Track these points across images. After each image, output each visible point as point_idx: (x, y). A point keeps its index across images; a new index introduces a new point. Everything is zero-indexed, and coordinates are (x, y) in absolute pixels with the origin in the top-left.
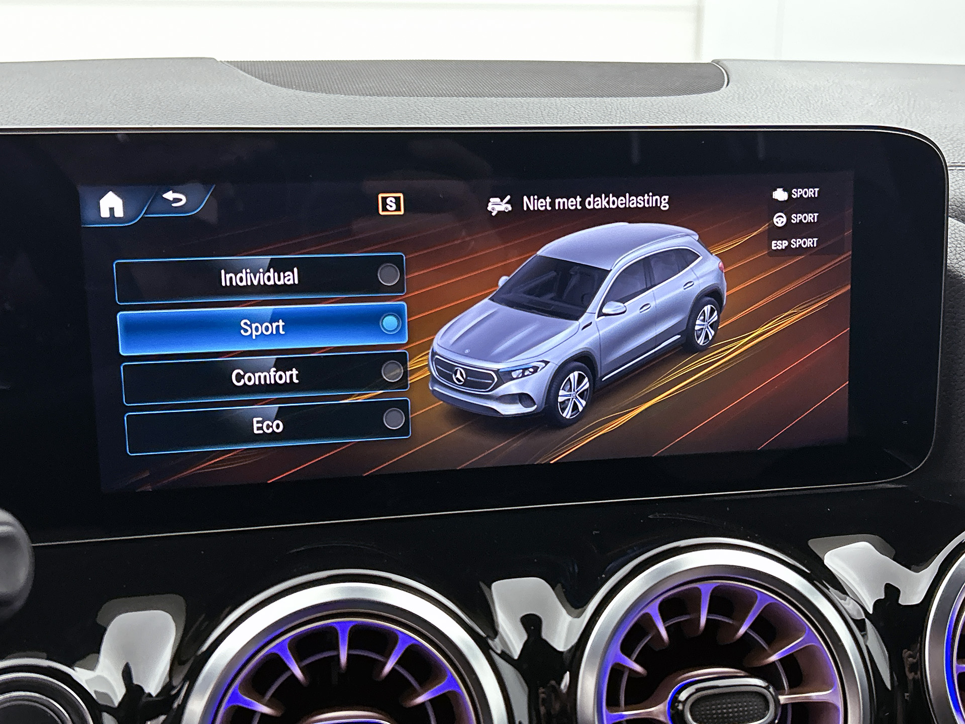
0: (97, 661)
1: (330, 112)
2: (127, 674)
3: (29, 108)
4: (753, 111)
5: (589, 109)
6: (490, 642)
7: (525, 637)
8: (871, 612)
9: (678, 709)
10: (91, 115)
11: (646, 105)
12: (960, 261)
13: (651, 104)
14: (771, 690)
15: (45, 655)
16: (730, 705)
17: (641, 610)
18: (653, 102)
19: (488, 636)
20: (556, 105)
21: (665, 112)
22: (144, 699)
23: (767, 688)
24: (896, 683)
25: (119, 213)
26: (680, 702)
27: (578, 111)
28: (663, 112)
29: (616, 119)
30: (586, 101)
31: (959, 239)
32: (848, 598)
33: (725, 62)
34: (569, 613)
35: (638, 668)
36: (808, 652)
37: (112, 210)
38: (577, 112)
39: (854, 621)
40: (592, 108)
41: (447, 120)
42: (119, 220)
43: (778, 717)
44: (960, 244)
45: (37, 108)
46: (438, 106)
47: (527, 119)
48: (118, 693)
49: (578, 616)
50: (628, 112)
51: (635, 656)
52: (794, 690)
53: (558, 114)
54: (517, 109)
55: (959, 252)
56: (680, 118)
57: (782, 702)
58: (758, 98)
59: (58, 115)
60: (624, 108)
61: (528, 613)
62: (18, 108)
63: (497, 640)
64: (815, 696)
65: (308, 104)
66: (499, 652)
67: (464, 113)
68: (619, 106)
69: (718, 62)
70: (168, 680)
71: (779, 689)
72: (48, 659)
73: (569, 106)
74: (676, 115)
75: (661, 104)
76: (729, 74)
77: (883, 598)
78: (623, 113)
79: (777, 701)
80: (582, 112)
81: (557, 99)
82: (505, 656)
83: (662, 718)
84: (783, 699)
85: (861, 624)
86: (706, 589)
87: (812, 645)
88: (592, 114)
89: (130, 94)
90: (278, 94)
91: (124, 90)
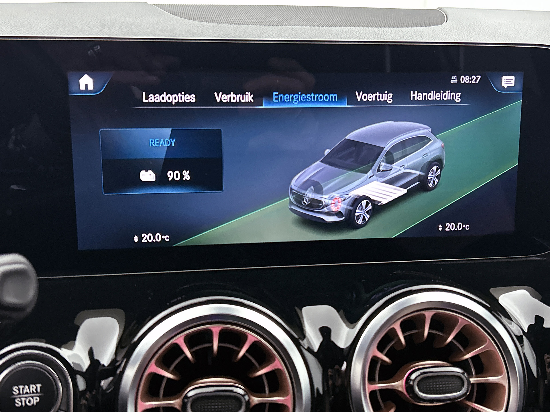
0: (74, 345)
1: (214, 33)
2: (91, 353)
3: (40, 28)
4: (462, 37)
5: (365, 34)
6: (301, 341)
7: (321, 339)
8: (526, 331)
9: (410, 385)
10: (75, 33)
11: (398, 32)
13: (401, 32)
14: (466, 374)
15: (44, 340)
16: (441, 383)
17: (389, 326)
18: (403, 31)
19: (300, 338)
20: (345, 31)
21: (410, 36)
22: (100, 368)
23: (463, 374)
24: (540, 374)
25: (91, 87)
26: (411, 380)
27: (359, 35)
29: (381, 40)
30: (363, 30)
32: (513, 323)
33: (445, 9)
34: (347, 326)
35: (387, 359)
36: (488, 354)
37: (86, 86)
39: (516, 336)
40: (366, 33)
42: (91, 91)
43: (469, 391)
46: (276, 31)
48: (85, 364)
49: (353, 328)
50: (388, 36)
51: (385, 352)
52: (479, 375)
54: (322, 33)
56: (419, 40)
57: (472, 382)
58: (465, 29)
60: (385, 34)
61: (323, 326)
63: (305, 340)
64: (492, 379)
65: (200, 28)
66: (306, 347)
67: (291, 35)
68: (382, 32)
69: (441, 9)
70: (114, 357)
71: (470, 375)
72: (46, 343)
73: (353, 32)
74: (416, 38)
75: (408, 32)
76: (447, 15)
77: (534, 323)
78: (385, 36)
79: (469, 382)
80: (361, 36)
81: (346, 28)
82: (310, 350)
83: (400, 389)
84: (472, 380)
85: (520, 339)
86: (429, 315)
87: (490, 350)
89: (98, 22)
90: (183, 23)
91: (94, 19)
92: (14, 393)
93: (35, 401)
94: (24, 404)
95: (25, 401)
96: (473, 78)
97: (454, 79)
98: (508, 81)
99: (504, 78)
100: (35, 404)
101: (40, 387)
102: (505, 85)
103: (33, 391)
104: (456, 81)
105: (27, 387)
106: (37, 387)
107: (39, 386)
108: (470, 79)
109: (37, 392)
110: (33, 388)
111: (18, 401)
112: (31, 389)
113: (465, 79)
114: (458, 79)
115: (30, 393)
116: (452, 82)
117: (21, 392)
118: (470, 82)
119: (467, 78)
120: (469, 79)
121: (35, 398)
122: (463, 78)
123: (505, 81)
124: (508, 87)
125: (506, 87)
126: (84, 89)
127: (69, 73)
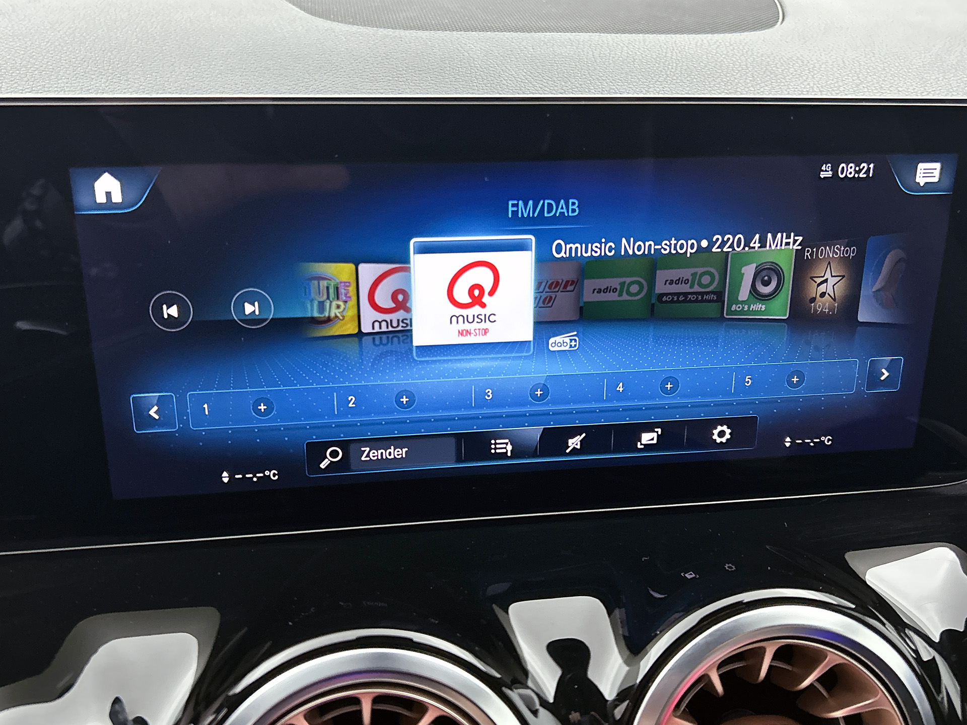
1: (368, 50)
3: (48, 42)
5: (642, 49)
10: (113, 52)
11: (702, 45)
13: (707, 44)
18: (710, 41)
20: (608, 43)
21: (724, 54)
25: (117, 198)
27: (632, 52)
28: (722, 54)
29: (673, 62)
30: (639, 39)
37: (108, 194)
38: (630, 53)
40: (645, 47)
41: (492, 61)
42: (117, 206)
45: (57, 44)
46: (484, 44)
47: (577, 60)
53: (610, 54)
54: (566, 48)
56: (739, 61)
59: (77, 52)
60: (679, 49)
62: (37, 43)
65: (344, 40)
67: (510, 52)
68: (674, 45)
73: (622, 45)
74: (735, 58)
75: (718, 43)
76: (783, 5)
78: (679, 55)
80: (635, 53)
81: (609, 35)
86: (771, 648)
87: (884, 710)
88: (646, 55)
89: (158, 27)
90: (313, 26)
91: (152, 21)
96: (861, 167)
97: (826, 171)
98: (927, 172)
99: (921, 166)
102: (921, 180)
104: (829, 174)
108: (857, 169)
113: (847, 170)
114: (835, 170)
116: (822, 176)
118: (856, 176)
119: (851, 168)
120: (855, 170)
122: (843, 168)
123: (922, 173)
124: (926, 183)
125: (922, 184)
126: (105, 201)
127: (71, 170)
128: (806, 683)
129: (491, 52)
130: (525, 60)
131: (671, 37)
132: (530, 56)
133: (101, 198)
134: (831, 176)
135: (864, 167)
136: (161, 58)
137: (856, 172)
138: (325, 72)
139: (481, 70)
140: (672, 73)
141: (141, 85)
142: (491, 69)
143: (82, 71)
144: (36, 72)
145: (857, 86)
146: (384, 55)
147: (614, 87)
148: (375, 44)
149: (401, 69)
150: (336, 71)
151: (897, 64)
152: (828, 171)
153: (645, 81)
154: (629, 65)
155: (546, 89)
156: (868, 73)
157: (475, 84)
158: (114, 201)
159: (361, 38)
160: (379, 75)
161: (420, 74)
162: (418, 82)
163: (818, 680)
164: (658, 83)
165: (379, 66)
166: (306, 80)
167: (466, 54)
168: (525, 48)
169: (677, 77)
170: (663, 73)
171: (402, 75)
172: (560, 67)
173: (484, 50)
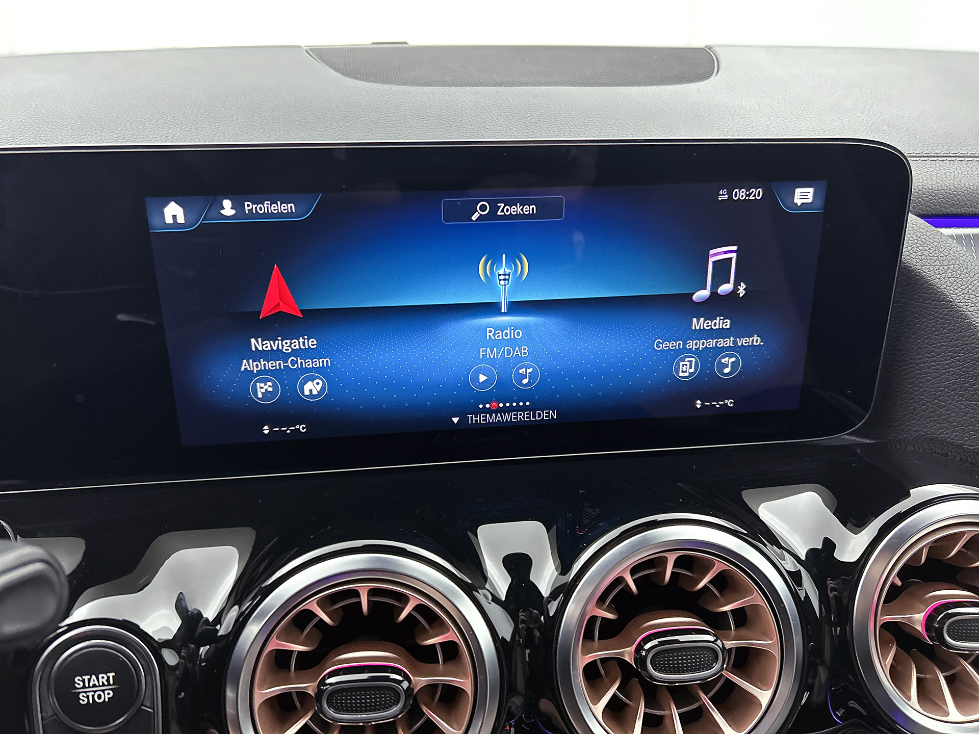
9: (641, 656)
11: (648, 95)
12: (911, 254)
13: (652, 94)
21: (664, 102)
25: (181, 219)
26: (644, 650)
27: (591, 101)
28: (662, 102)
30: (598, 91)
31: (912, 232)
33: (716, 48)
35: (610, 616)
36: (754, 609)
37: (174, 217)
42: (182, 226)
44: (912, 237)
51: (606, 606)
52: (740, 637)
55: (911, 245)
57: (728, 647)
59: (160, 107)
60: (629, 98)
67: (494, 103)
69: (710, 48)
75: (661, 94)
76: (719, 61)
78: (628, 103)
80: (594, 102)
84: (729, 644)
85: (796, 575)
87: (758, 605)
90: (343, 84)
92: (76, 685)
93: (107, 696)
94: (91, 701)
95: (93, 696)
96: (751, 191)
97: (723, 195)
98: (804, 195)
99: (798, 191)
100: (107, 700)
101: (113, 676)
102: (798, 201)
103: (103, 682)
104: (725, 198)
105: (94, 677)
106: (108, 677)
107: (111, 675)
108: (748, 193)
109: (109, 684)
110: (103, 678)
111: (83, 696)
112: (101, 680)
113: (740, 194)
114: (730, 193)
115: (99, 686)
116: (720, 199)
117: (87, 685)
118: (747, 198)
119: (743, 192)
120: (746, 193)
121: (106, 692)
122: (736, 192)
123: (799, 196)
124: (802, 203)
125: (799, 205)
126: (172, 222)
127: (147, 200)
128: (701, 585)
129: (479, 103)
130: (505, 109)
131: (623, 89)
132: (509, 106)
133: (169, 220)
134: (727, 198)
135: (753, 191)
136: (224, 111)
137: (747, 195)
138: (349, 120)
139: (471, 117)
140: (621, 118)
141: (207, 133)
142: (478, 116)
143: (162, 122)
144: (128, 124)
145: (768, 126)
146: (395, 106)
147: (574, 130)
148: (389, 98)
149: (408, 117)
150: (357, 120)
151: (802, 108)
152: (725, 195)
153: (599, 124)
154: (587, 112)
155: (520, 131)
156: (778, 116)
157: (464, 129)
158: (179, 222)
159: (379, 93)
160: (390, 123)
161: (422, 121)
162: (420, 127)
163: (710, 582)
164: (609, 126)
165: (391, 115)
166: (333, 127)
167: (459, 105)
168: (507, 99)
169: (624, 121)
170: (613, 118)
171: (408, 122)
172: (532, 114)
173: (474, 102)
